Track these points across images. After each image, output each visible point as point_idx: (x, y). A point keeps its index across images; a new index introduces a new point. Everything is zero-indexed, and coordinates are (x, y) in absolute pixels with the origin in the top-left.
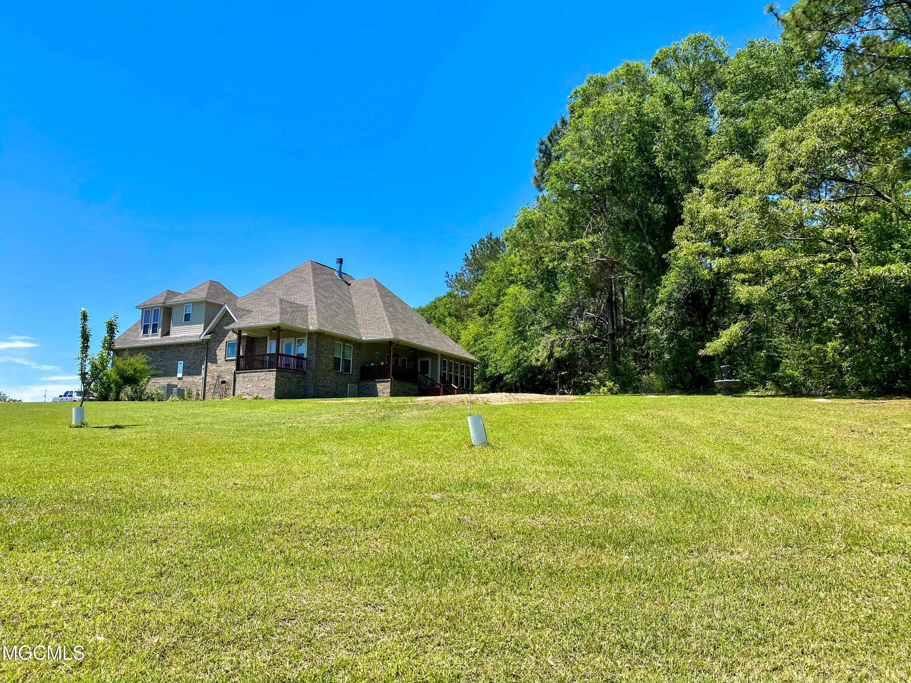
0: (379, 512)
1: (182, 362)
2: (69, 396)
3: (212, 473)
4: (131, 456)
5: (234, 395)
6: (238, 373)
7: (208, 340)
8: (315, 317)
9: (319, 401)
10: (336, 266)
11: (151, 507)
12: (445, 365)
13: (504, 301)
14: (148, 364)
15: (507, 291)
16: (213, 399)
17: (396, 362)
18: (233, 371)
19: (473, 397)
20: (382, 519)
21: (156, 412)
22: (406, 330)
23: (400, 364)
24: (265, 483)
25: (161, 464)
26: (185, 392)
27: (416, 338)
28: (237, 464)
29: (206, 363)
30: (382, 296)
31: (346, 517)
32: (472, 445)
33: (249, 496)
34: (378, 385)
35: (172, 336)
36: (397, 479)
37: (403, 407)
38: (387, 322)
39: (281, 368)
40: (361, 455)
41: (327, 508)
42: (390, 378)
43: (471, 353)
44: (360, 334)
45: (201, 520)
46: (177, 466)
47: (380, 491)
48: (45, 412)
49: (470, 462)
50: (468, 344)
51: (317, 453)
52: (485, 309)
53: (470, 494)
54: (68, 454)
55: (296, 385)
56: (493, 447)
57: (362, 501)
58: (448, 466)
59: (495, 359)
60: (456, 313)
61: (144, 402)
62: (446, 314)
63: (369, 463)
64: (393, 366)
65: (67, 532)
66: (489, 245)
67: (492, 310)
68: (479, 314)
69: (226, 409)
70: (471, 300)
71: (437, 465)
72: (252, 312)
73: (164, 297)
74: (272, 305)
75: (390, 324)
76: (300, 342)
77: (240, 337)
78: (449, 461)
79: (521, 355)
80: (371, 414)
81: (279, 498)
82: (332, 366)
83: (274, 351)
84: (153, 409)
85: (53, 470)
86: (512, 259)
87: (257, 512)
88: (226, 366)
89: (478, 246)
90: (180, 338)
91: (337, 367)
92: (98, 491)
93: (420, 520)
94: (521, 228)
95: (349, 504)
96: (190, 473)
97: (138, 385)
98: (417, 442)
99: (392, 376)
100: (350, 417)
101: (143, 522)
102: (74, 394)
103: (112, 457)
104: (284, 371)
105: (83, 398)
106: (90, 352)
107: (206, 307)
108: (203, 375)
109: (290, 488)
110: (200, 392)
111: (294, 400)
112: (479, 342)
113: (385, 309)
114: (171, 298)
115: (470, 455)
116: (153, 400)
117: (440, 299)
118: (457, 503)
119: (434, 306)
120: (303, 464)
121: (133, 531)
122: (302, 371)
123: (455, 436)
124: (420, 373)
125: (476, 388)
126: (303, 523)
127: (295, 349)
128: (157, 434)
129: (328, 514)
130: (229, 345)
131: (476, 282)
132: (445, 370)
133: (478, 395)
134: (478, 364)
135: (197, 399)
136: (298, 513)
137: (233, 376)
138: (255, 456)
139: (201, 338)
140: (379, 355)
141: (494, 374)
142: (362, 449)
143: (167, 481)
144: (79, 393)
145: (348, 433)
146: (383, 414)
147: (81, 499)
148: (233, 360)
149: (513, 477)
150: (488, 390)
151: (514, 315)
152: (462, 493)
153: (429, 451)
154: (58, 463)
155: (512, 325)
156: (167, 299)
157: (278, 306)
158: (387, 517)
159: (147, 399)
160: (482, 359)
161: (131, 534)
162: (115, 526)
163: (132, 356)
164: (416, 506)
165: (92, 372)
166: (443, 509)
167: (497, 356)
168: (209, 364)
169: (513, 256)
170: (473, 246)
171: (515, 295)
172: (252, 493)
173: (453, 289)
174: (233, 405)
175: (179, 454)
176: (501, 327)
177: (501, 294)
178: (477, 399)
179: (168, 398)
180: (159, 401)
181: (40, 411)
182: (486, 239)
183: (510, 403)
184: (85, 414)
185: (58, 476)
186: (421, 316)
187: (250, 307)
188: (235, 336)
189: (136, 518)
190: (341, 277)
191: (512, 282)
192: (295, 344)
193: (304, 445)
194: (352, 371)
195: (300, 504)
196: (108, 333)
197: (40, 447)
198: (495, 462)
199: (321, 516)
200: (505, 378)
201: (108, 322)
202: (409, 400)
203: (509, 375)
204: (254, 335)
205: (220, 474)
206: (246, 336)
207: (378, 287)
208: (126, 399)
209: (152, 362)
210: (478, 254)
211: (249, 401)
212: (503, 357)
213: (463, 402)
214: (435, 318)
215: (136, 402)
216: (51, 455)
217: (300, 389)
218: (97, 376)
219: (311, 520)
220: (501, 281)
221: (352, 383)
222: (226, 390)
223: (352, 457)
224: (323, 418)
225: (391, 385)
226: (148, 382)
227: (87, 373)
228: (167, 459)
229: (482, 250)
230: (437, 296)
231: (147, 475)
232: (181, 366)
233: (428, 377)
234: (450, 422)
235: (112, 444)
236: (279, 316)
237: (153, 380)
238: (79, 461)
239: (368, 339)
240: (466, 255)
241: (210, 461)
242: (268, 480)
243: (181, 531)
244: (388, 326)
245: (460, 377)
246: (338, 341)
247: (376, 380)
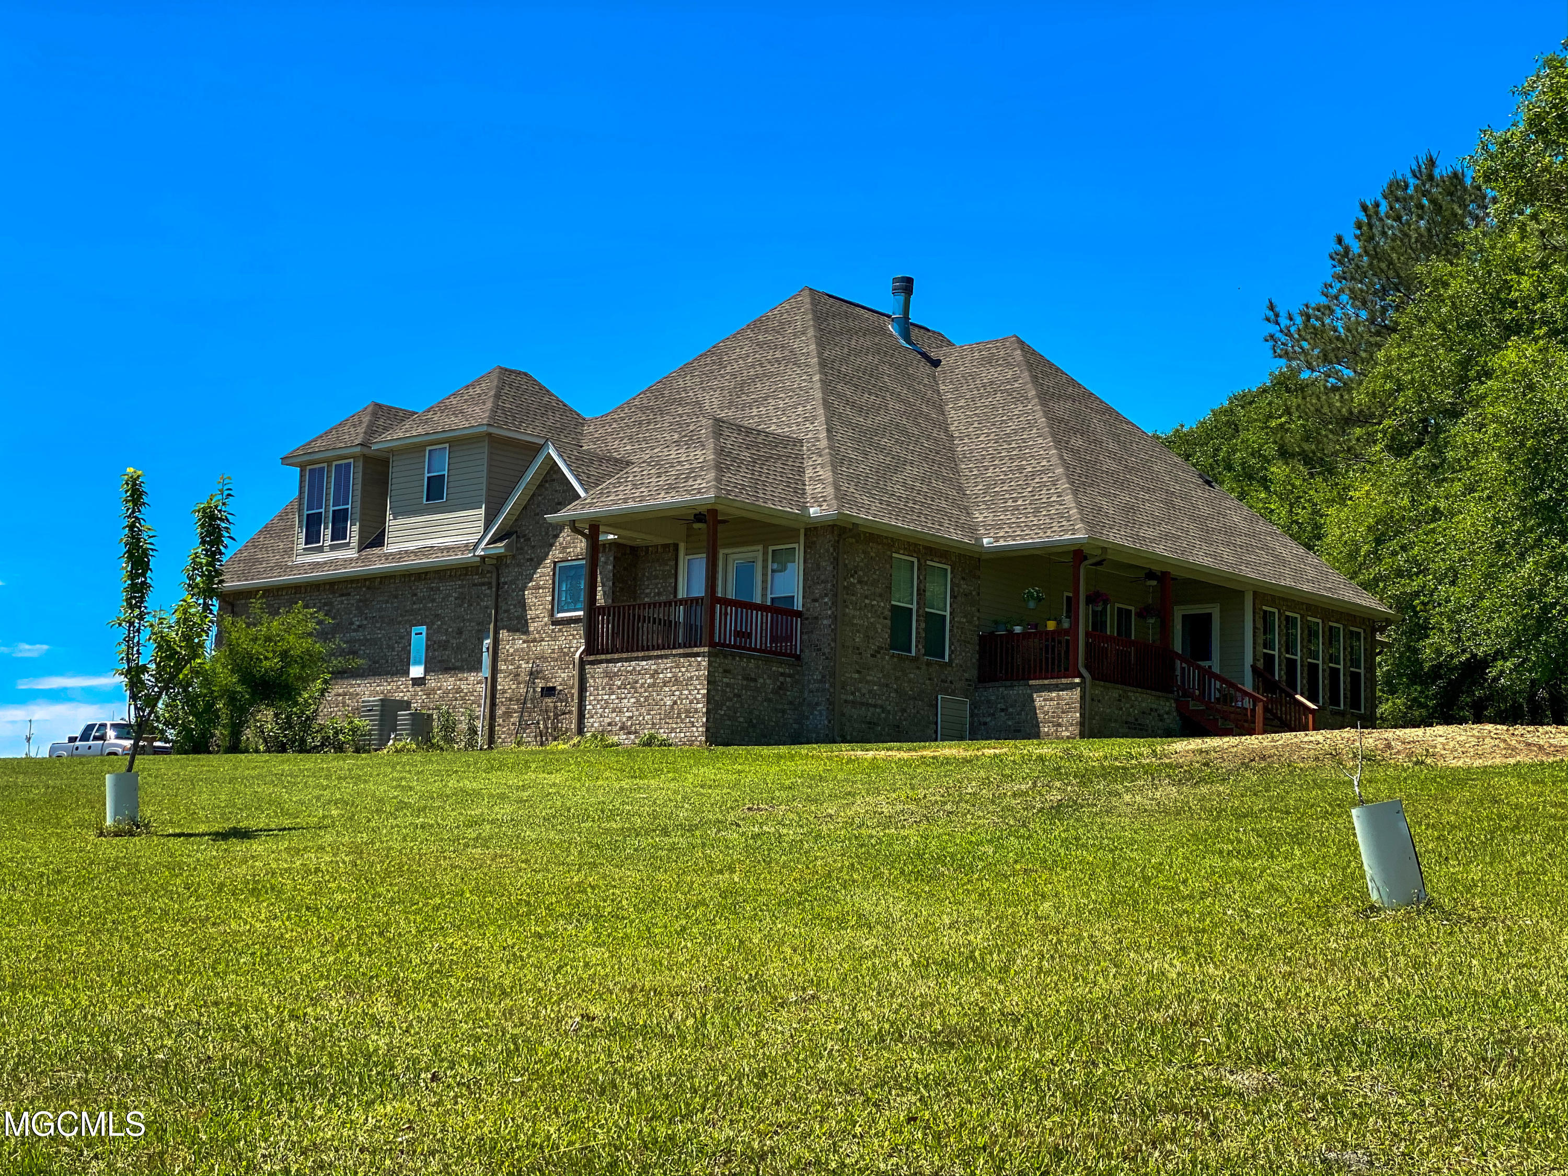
0: (1048, 1124)
1: (423, 629)
2: (95, 738)
3: (517, 984)
4: (276, 924)
5: (580, 731)
6: (592, 663)
7: (499, 558)
8: (826, 474)
9: (847, 751)
10: (890, 304)
11: (335, 1084)
12: (1268, 627)
13: (1483, 397)
14: (323, 635)
15: (1495, 362)
16: (519, 744)
17: (1098, 623)
18: (577, 655)
19: (1372, 739)
20: (1056, 1147)
21: (348, 789)
22: (1129, 509)
23: (1111, 629)
24: (678, 1015)
25: (364, 949)
26: (435, 724)
27: (1166, 536)
28: (596, 954)
29: (496, 633)
30: (1044, 398)
31: (938, 1136)
32: (1372, 908)
33: (630, 1058)
34: (1039, 700)
35: (391, 548)
36: (1106, 1017)
37: (1125, 774)
38: (1064, 485)
39: (724, 645)
40: (984, 931)
41: (875, 1105)
42: (1080, 675)
43: (1365, 586)
44: (973, 529)
45: (485, 1130)
46: (412, 955)
47: (1050, 1054)
48: (26, 788)
49: (1365, 964)
50: (1352, 555)
51: (842, 922)
52: (1413, 428)
53: (1366, 1075)
54: (95, 919)
55: (770, 700)
56: (1447, 915)
57: (990, 1086)
58: (1286, 976)
59: (1451, 605)
60: (1306, 446)
61: (314, 756)
62: (1270, 450)
63: (1011, 960)
64: (1087, 634)
65: (96, 1157)
66: (1425, 201)
67: (1439, 429)
68: (1389, 448)
69: (557, 778)
70: (1360, 398)
71: (1244, 973)
72: (629, 463)
73: (364, 425)
74: (691, 441)
75: (1075, 492)
76: (782, 559)
77: (595, 547)
78: (1288, 961)
79: (1550, 589)
80: (1014, 795)
81: (725, 1067)
82: (883, 636)
83: (699, 590)
84: (340, 778)
85: (53, 965)
86: (1514, 245)
87: (655, 1112)
88: (555, 639)
89: (1384, 208)
90: (416, 553)
91: (900, 640)
92: (180, 1034)
93: (1187, 1156)
94: (1543, 132)
95: (948, 1095)
96: (452, 981)
97: (296, 703)
98: (1175, 895)
99: (1087, 667)
100: (948, 807)
101: (310, 1132)
102: (111, 733)
103: (221, 928)
104: (733, 656)
105: (135, 745)
106: (151, 601)
107: (491, 454)
108: (486, 672)
109: (757, 1034)
110: (479, 724)
111: (766, 751)
112: (1394, 545)
113: (1057, 442)
114: (386, 429)
115: (1364, 942)
116: (340, 748)
117: (1246, 400)
118: (1318, 1105)
119: (1228, 423)
120: (797, 959)
121: (284, 1158)
122: (790, 655)
123: (1310, 877)
124: (1182, 658)
125: (1383, 709)
126: (799, 1149)
127: (764, 582)
128: (351, 857)
129: (881, 1125)
130: (562, 572)
131: (1378, 333)
132: (1268, 644)
133: (1389, 734)
134: (1389, 622)
135: (471, 744)
136: (782, 1116)
137: (576, 673)
138: (648, 929)
139: (479, 552)
140: (1039, 599)
141: (1452, 656)
142: (988, 912)
143: (381, 1006)
144: (123, 730)
145: (940, 859)
146: (1055, 796)
147: (135, 1057)
148: (576, 620)
149: (1522, 1022)
150: (1431, 716)
151: (1522, 444)
152: (1337, 1073)
153: (1216, 925)
154: (67, 945)
155: (1514, 483)
156: (371, 431)
157: (710, 443)
158: (1075, 1143)
159: (323, 745)
160: (1404, 604)
161: (277, 1168)
162: (232, 1141)
163: (274, 613)
164: (1172, 1109)
165: (158, 665)
166: (1269, 1124)
167: (1458, 594)
168: (503, 634)
169: (1513, 236)
170: (1364, 208)
171: (1525, 374)
172: (640, 1046)
173: (1294, 364)
174: (578, 764)
175: (419, 920)
176: (1473, 490)
177: (1472, 374)
178: (1389, 746)
179: (383, 743)
180: (357, 751)
181: (16, 784)
182: (1412, 181)
183: (1512, 761)
184: (141, 794)
185: (68, 985)
186: (1178, 460)
187: (623, 449)
188: (580, 545)
189: (290, 1118)
190: (908, 339)
191: (1511, 329)
192: (765, 567)
193: (800, 894)
194: (951, 652)
195: (790, 1088)
196: (203, 542)
197: (18, 896)
198: (1457, 968)
199: (858, 1130)
200: (1492, 673)
201: (204, 509)
202: (1146, 751)
203: (1505, 659)
204: (639, 538)
205: (541, 984)
206: (613, 543)
207: (1030, 367)
208: (261, 748)
209: (335, 629)
210: (1384, 233)
211: (629, 753)
212: (1481, 597)
213: (1335, 755)
214: (1229, 468)
215: (290, 755)
216: (46, 920)
217: (784, 712)
218: (173, 677)
219: (825, 1142)
220: (1474, 326)
221: (953, 693)
222: (556, 716)
223: (956, 937)
224: (859, 808)
225: (1082, 697)
226: (323, 692)
227: (144, 669)
228: (381, 934)
229: (1398, 218)
230: (1238, 391)
231: (322, 983)
232: (419, 637)
233: (1209, 672)
234: (1289, 824)
235: (220, 888)
236: (711, 475)
237: (338, 689)
238: (128, 938)
239: (1002, 543)
240: (1340, 240)
241: (510, 942)
242: (688, 1006)
243: (426, 1164)
244: (1068, 498)
245: (1324, 670)
246: (902, 552)
247: (1031, 682)
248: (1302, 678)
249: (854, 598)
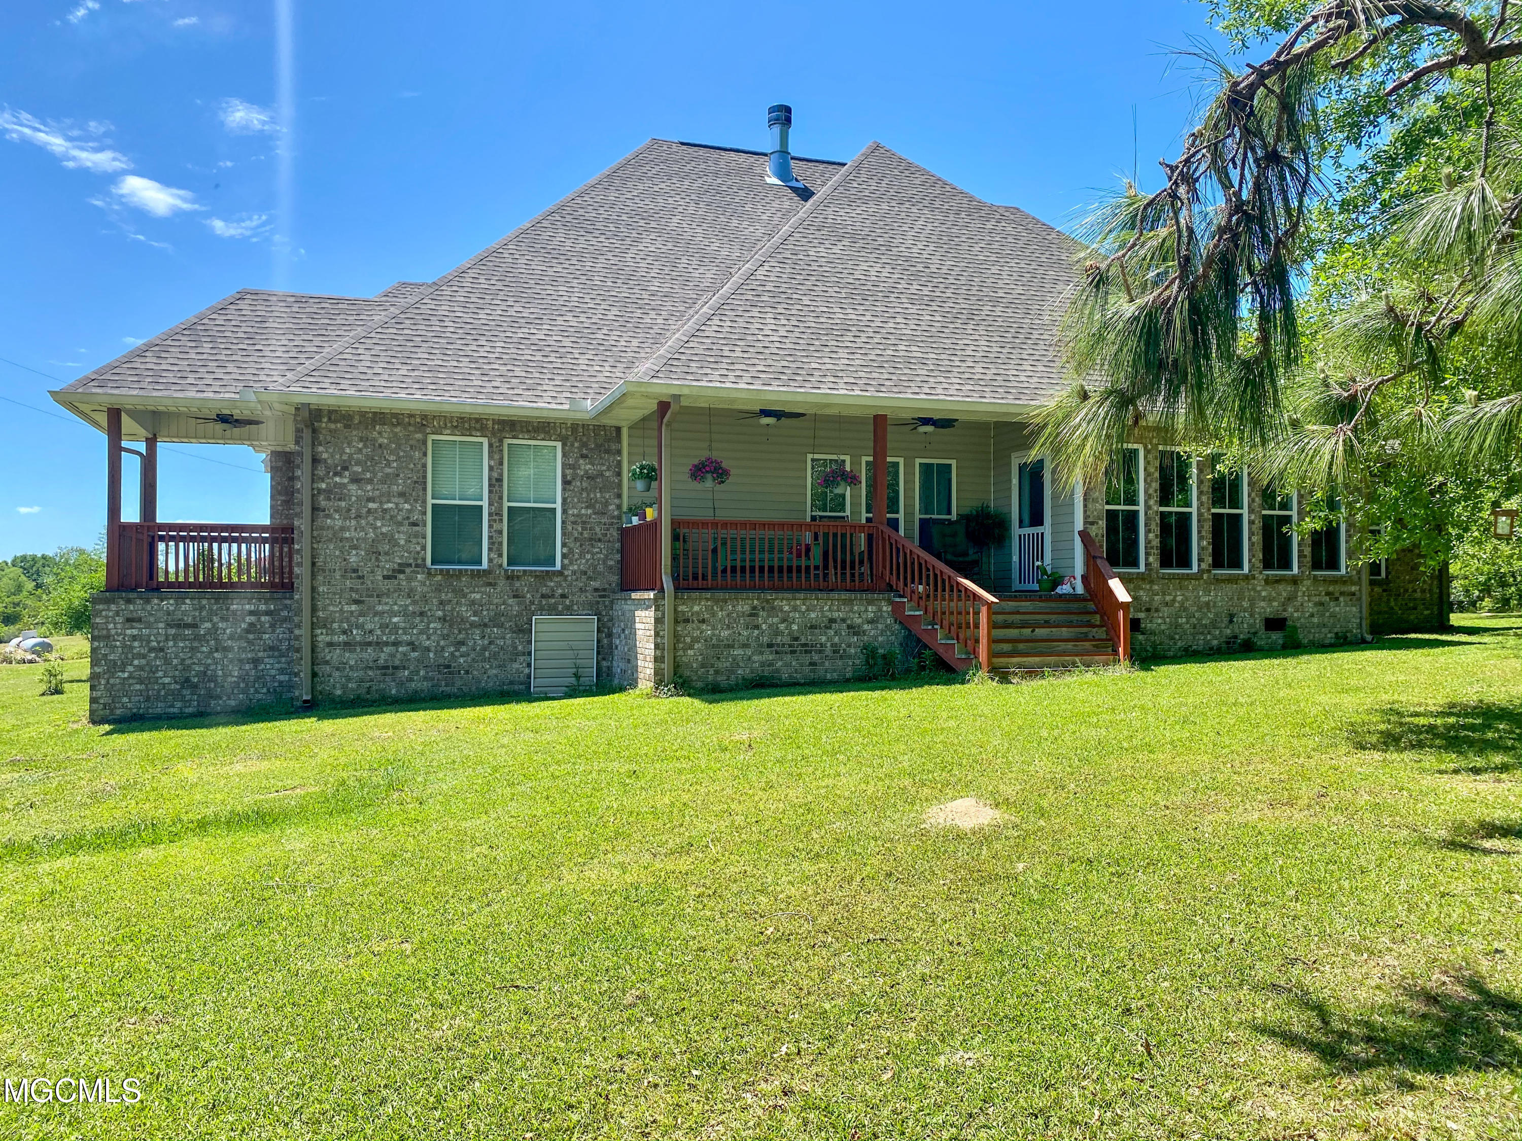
34: (637, 619)
42: (660, 585)
82: (411, 549)
104: (147, 599)
122: (275, 586)
221: (567, 610)
225: (658, 618)
245: (1251, 522)
246: (448, 432)
247: (635, 595)
248: (1201, 538)
249: (343, 504)
